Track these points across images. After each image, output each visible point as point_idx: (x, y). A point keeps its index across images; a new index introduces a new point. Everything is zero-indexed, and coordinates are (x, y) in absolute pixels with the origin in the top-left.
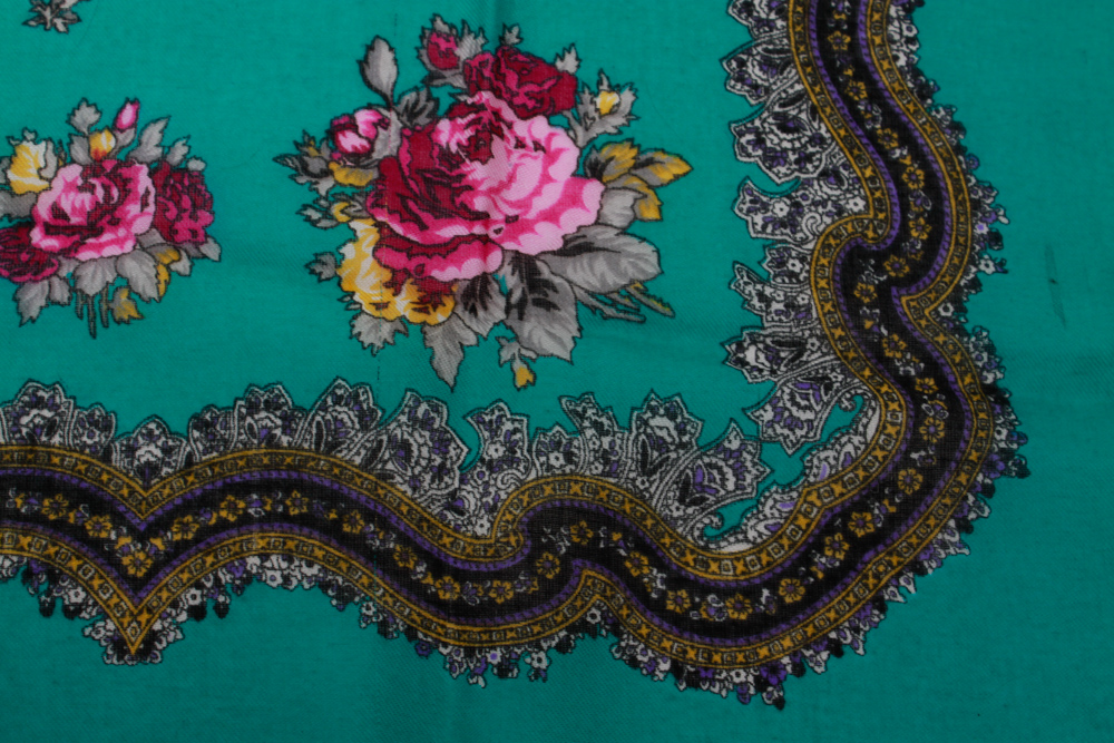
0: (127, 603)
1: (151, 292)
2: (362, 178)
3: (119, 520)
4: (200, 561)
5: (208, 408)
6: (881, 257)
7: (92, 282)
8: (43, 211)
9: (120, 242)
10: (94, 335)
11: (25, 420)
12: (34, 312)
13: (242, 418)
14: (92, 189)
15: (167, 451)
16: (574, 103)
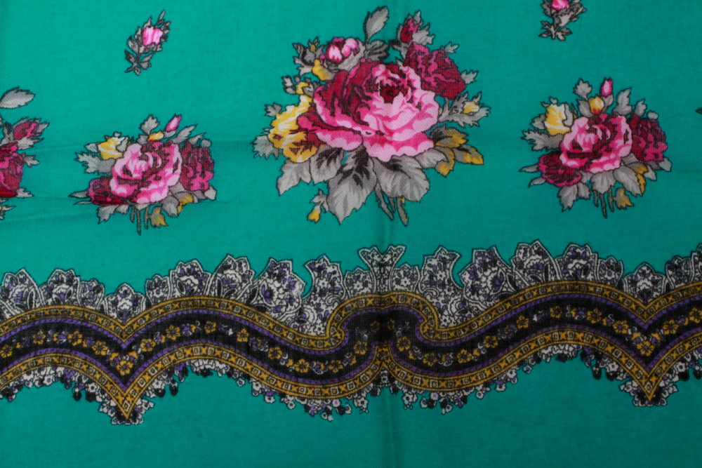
0: (643, 371)
1: (637, 191)
3: (632, 323)
4: (681, 346)
5: (676, 257)
7: (602, 185)
8: (567, 145)
9: (612, 161)
10: (606, 216)
11: (570, 266)
12: (570, 204)
13: (696, 263)
14: (595, 131)
15: (655, 282)
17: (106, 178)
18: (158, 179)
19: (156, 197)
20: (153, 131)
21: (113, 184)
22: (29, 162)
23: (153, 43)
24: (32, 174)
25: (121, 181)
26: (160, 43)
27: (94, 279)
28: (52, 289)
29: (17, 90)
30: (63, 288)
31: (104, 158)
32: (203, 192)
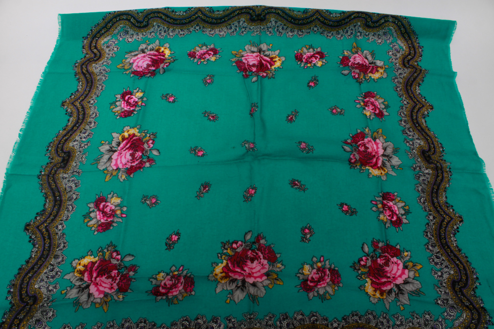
1: (332, 294)
2: (366, 270)
5: (345, 316)
6: (458, 282)
7: (321, 292)
8: (310, 278)
9: (324, 284)
10: (323, 302)
11: (312, 319)
12: (311, 298)
13: (351, 318)
14: (319, 274)
15: (338, 324)
16: (400, 254)
17: (158, 287)
18: (175, 288)
19: (175, 293)
20: (175, 271)
21: (161, 289)
22: (133, 281)
23: (175, 240)
24: (133, 285)
25: (163, 288)
26: (177, 240)
27: (153, 322)
28: (139, 325)
29: (129, 255)
30: (143, 324)
31: (158, 280)
32: (191, 292)
